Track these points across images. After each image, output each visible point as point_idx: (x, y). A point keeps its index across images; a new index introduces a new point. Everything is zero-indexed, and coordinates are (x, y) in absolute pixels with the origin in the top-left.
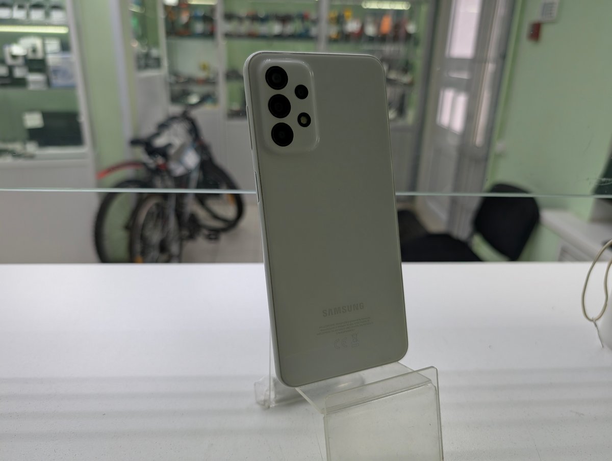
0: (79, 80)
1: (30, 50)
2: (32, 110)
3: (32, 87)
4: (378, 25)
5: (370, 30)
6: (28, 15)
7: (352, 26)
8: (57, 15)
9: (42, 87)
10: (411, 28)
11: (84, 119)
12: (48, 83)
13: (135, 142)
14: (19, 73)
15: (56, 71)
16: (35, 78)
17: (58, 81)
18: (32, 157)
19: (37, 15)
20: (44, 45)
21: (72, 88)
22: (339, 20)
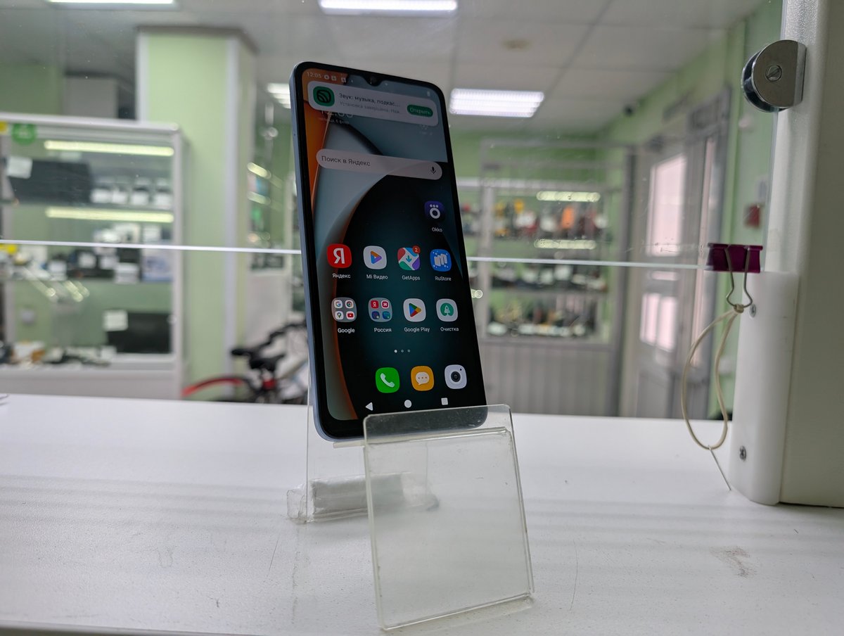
0: (176, 274)
2: (115, 309)
3: (119, 280)
4: (559, 219)
5: (548, 224)
6: (129, 200)
7: (525, 220)
8: (161, 200)
9: (132, 281)
10: (601, 222)
11: (176, 321)
12: (140, 276)
14: (107, 263)
15: (151, 262)
16: (125, 270)
17: (151, 274)
18: (106, 365)
19: (139, 199)
20: (142, 232)
22: (508, 213)
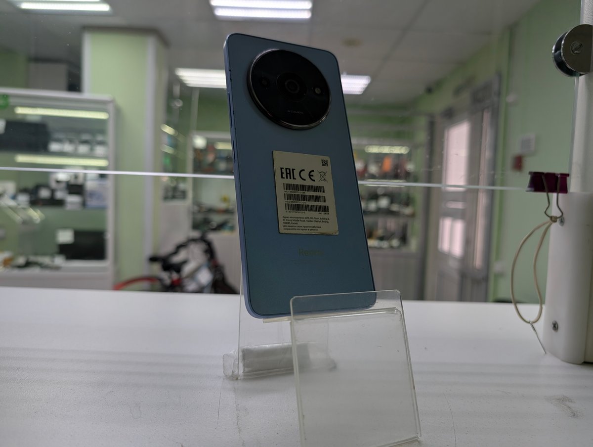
1: (73, 177)
2: (65, 228)
3: (69, 207)
4: (380, 165)
5: (373, 169)
6: (76, 149)
7: (360, 166)
8: (100, 150)
9: (78, 208)
10: (410, 167)
11: (110, 237)
12: (84, 204)
13: (153, 259)
14: (59, 195)
15: (92, 194)
16: (73, 200)
17: (92, 203)
18: (57, 268)
19: (83, 149)
21: (103, 208)
